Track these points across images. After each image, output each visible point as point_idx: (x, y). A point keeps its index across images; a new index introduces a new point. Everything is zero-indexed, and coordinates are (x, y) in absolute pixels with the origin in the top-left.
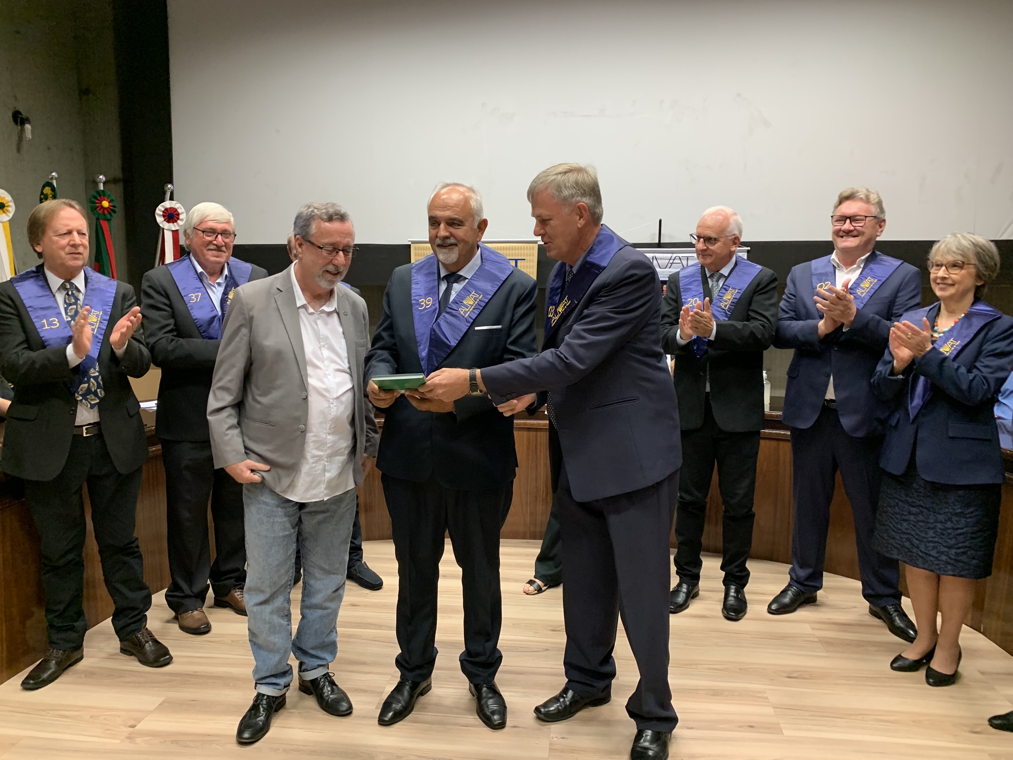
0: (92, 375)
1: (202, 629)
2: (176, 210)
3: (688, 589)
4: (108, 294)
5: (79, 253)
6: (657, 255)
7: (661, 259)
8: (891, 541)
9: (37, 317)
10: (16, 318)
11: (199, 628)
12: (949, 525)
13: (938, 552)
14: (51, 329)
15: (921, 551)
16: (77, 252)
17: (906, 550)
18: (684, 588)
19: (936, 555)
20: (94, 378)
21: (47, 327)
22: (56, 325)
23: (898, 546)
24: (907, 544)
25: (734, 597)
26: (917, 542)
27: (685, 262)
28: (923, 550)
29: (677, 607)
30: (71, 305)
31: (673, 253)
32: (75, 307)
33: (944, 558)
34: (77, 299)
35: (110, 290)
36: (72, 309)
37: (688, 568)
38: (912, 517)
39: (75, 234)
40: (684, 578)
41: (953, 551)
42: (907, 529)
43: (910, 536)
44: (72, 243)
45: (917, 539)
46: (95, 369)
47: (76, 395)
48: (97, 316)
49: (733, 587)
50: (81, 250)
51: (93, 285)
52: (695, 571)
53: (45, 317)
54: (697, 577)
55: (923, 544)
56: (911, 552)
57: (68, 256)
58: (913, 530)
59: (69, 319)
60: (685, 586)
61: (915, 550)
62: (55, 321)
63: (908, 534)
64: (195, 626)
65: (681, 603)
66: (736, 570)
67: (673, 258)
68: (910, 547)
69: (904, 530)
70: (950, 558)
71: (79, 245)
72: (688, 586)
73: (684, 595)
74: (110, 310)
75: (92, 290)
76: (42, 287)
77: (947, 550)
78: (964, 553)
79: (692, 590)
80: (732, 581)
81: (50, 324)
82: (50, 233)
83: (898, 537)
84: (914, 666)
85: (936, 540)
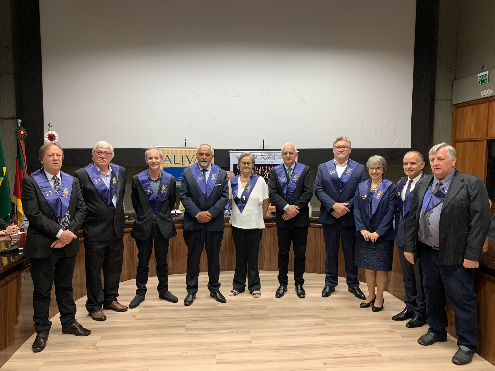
0: (66, 215)
1: (103, 319)
2: (54, 135)
3: (284, 288)
4: (70, 182)
5: (57, 164)
6: (263, 154)
7: (264, 156)
8: (362, 262)
9: (43, 191)
10: (34, 192)
11: (102, 318)
12: (380, 254)
13: (378, 264)
14: (50, 196)
15: (372, 264)
16: (56, 163)
17: (367, 264)
18: (282, 288)
19: (377, 265)
20: (67, 216)
21: (48, 195)
22: (51, 194)
23: (364, 263)
24: (367, 262)
25: (300, 289)
26: (371, 261)
27: (274, 157)
28: (373, 263)
29: (280, 295)
30: (57, 186)
31: (269, 153)
32: (58, 186)
33: (380, 265)
34: (59, 183)
35: (71, 180)
36: (57, 187)
37: (284, 280)
38: (368, 253)
39: (55, 155)
40: (282, 284)
41: (382, 263)
42: (367, 257)
43: (368, 259)
44: (54, 159)
45: (371, 260)
46: (67, 212)
47: (60, 223)
48: (67, 190)
49: (299, 286)
50: (58, 162)
51: (64, 178)
52: (286, 281)
53: (47, 190)
54: (286, 284)
55: (373, 261)
56: (369, 264)
57: (53, 165)
58: (369, 257)
59: (56, 192)
60: (282, 287)
61: (370, 264)
62: (51, 192)
63: (368, 258)
64: (100, 317)
65: (282, 293)
66: (300, 279)
67: (269, 155)
68: (368, 263)
69: (366, 257)
70: (381, 265)
71: (57, 160)
72: (284, 287)
73: (282, 291)
74: (71, 188)
75: (64, 180)
76: (44, 178)
77: (380, 262)
78: (386, 263)
79: (285, 289)
80: (299, 283)
81: (49, 194)
82: (45, 155)
83: (364, 260)
84: (368, 306)
85: (377, 259)
